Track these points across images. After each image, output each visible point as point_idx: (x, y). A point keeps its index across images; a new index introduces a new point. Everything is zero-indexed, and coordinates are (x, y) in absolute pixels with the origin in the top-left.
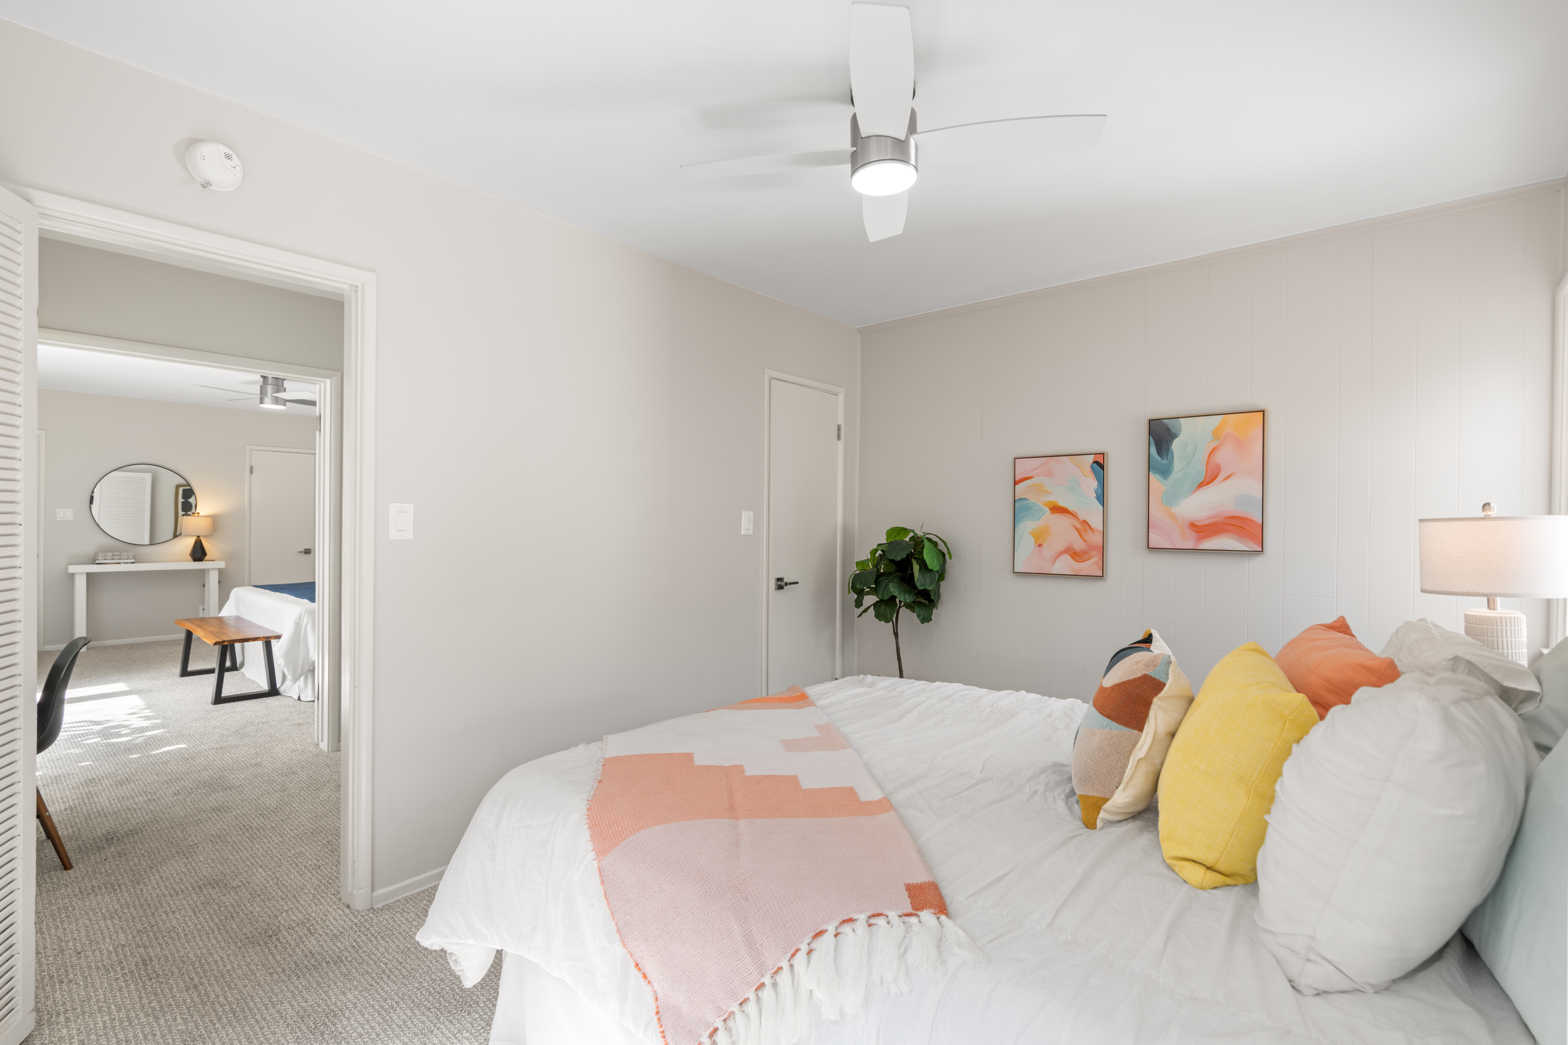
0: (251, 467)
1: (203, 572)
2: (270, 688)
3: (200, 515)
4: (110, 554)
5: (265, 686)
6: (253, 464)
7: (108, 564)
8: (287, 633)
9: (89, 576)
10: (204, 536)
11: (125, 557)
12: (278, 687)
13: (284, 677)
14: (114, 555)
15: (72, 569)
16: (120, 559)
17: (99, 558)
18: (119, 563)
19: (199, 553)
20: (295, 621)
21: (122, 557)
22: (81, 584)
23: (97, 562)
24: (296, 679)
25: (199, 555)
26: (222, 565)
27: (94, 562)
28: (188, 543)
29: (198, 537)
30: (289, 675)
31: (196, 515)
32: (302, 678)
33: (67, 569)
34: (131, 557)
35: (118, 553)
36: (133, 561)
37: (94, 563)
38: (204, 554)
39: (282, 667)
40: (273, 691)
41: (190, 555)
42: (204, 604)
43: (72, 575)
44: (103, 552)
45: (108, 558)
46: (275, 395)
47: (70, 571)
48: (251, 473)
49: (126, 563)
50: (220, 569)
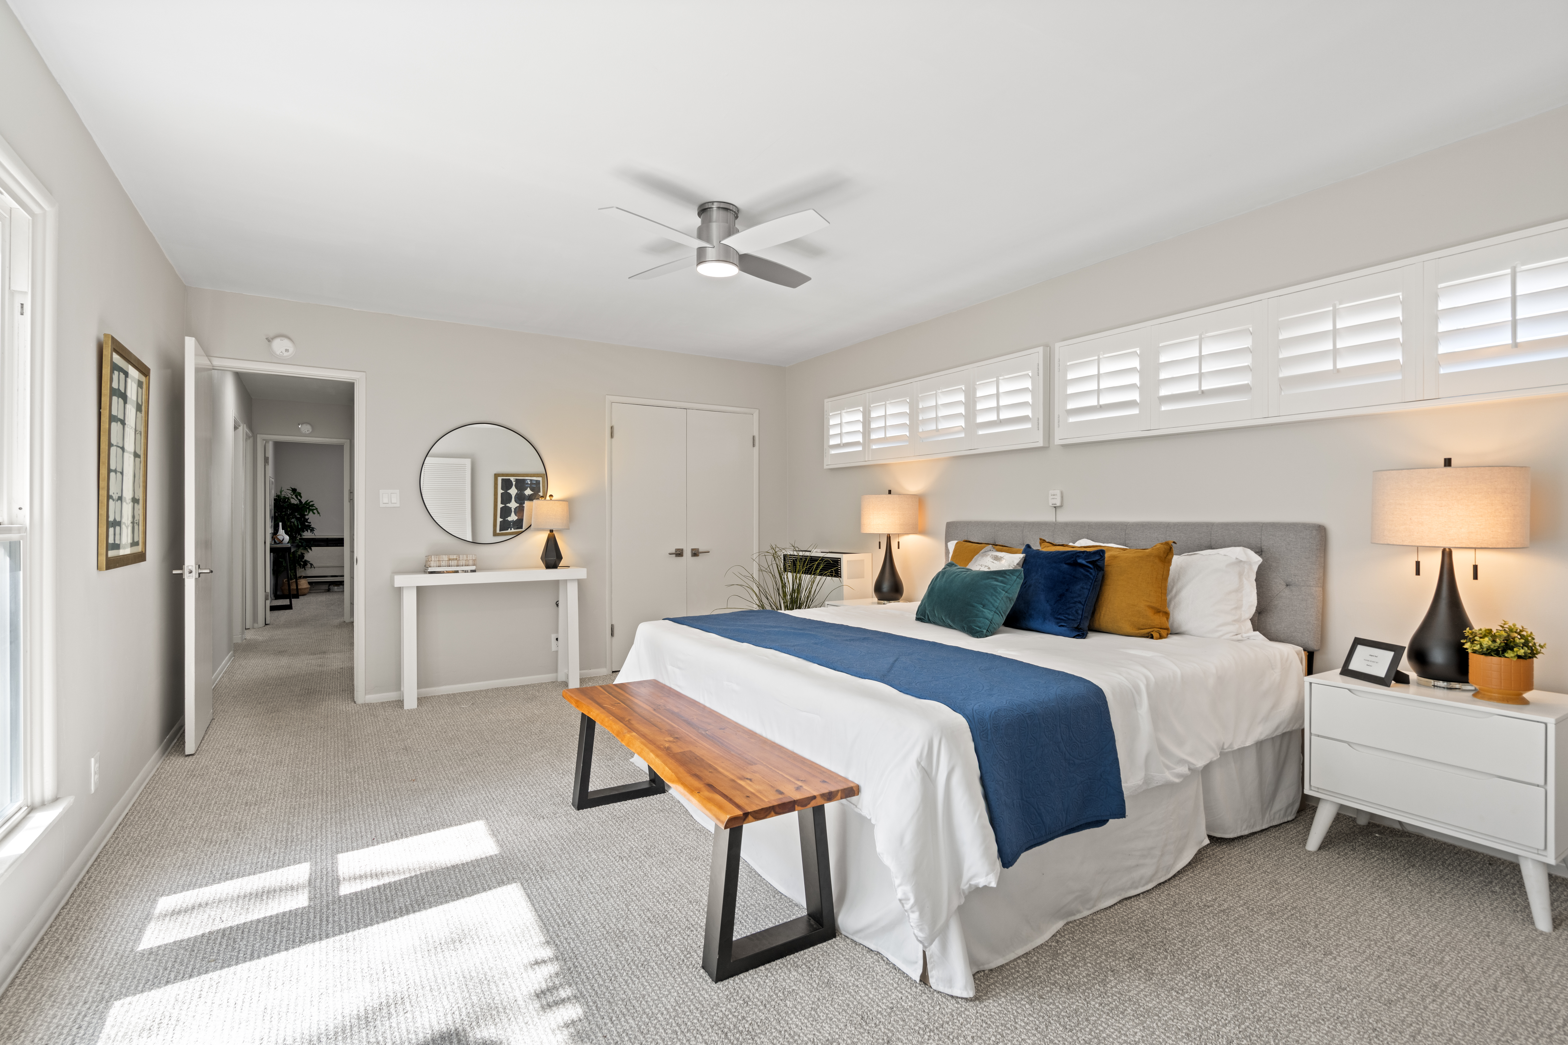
0: (612, 428)
1: (556, 584)
3: (553, 499)
4: (445, 558)
6: (613, 424)
7: (443, 572)
9: (420, 589)
10: (559, 531)
11: (464, 562)
14: (450, 560)
15: (400, 581)
16: (458, 566)
17: (432, 564)
18: (457, 572)
19: (552, 556)
21: (461, 563)
22: (410, 601)
23: (430, 570)
25: (553, 558)
26: (582, 573)
27: (426, 570)
28: (537, 540)
29: (551, 531)
31: (548, 498)
33: (392, 581)
34: (471, 562)
35: (455, 557)
36: (473, 568)
37: (425, 572)
38: (560, 557)
41: (542, 558)
42: (557, 632)
43: (400, 589)
44: (438, 554)
45: (443, 563)
46: (725, 242)
47: (397, 584)
48: (612, 436)
49: (466, 572)
50: (580, 582)
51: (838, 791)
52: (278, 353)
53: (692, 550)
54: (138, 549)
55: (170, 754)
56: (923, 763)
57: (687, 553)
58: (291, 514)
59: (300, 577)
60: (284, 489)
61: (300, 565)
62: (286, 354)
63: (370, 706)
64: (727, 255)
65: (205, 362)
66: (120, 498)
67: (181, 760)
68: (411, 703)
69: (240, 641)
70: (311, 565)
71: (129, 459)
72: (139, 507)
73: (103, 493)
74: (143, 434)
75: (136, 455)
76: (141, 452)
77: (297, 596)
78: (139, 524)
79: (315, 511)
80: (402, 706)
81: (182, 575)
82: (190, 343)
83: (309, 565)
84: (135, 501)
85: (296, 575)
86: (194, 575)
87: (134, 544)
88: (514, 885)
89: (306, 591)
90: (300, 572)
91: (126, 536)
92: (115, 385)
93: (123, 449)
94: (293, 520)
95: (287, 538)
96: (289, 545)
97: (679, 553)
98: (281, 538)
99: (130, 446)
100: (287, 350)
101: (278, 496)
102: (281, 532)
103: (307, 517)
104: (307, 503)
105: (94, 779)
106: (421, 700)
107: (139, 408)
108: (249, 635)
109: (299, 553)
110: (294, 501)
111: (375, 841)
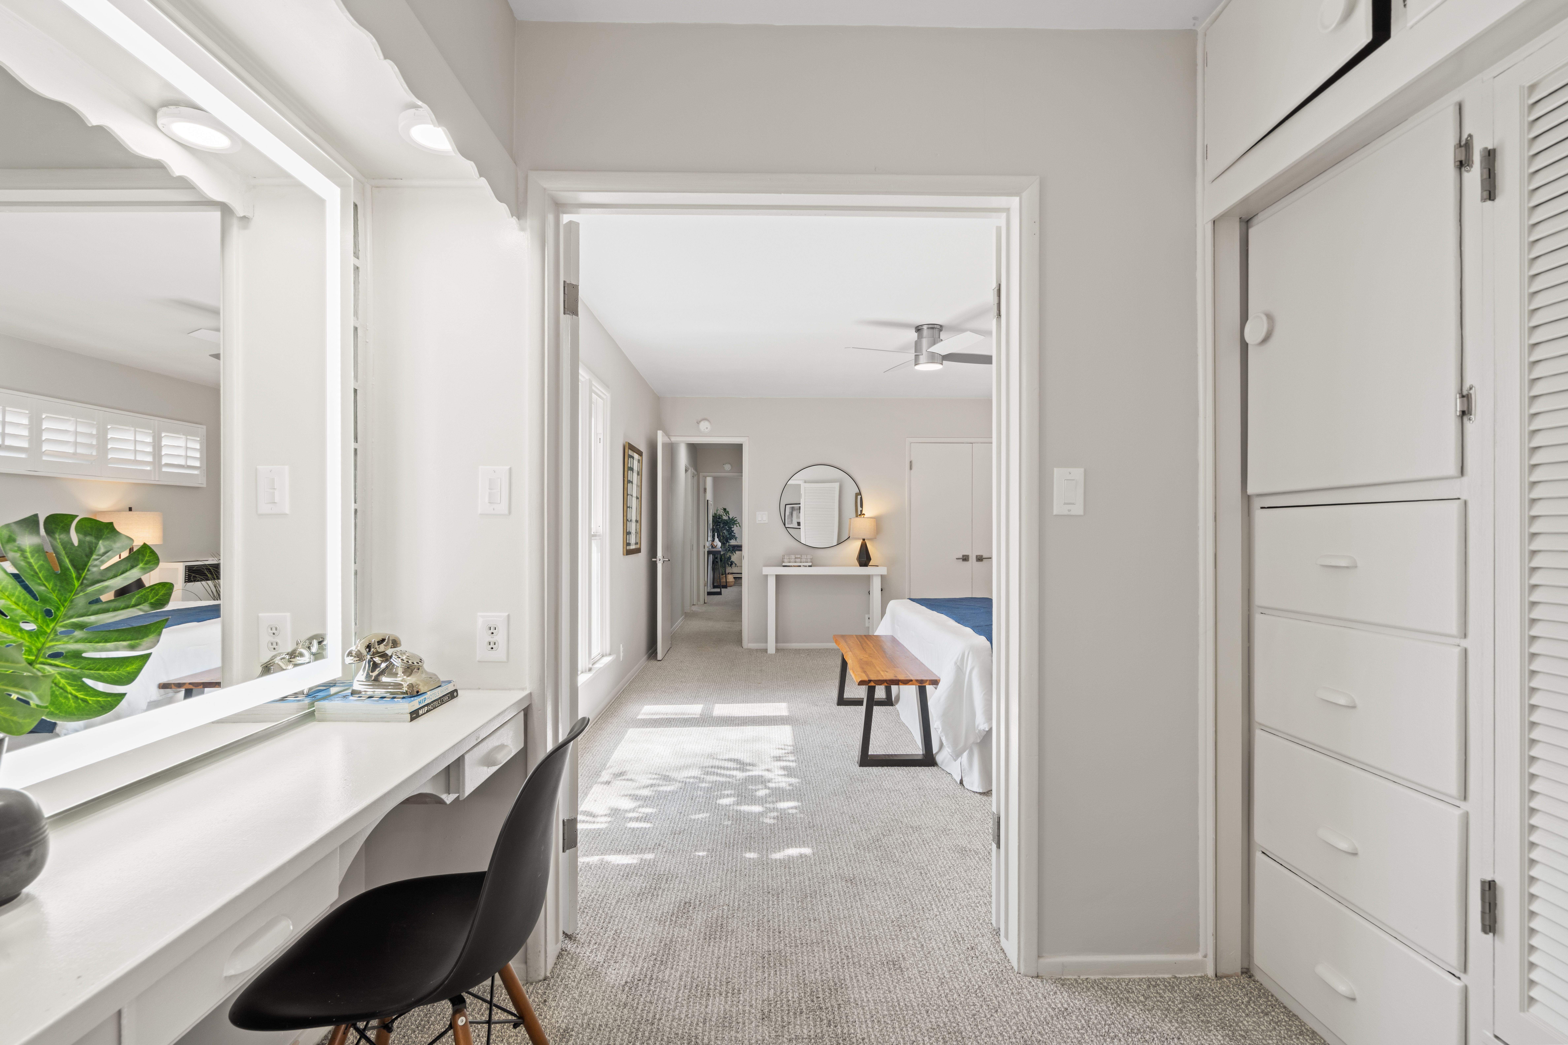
0: (911, 462)
1: (868, 578)
2: (924, 752)
3: (865, 516)
4: (793, 557)
5: (917, 749)
6: (912, 459)
7: (791, 566)
8: (946, 679)
9: (778, 578)
10: (869, 539)
11: (805, 560)
12: (934, 752)
13: (941, 746)
14: (797, 558)
15: (766, 571)
16: (801, 562)
17: (786, 560)
18: (800, 566)
19: (864, 558)
20: (956, 663)
21: (803, 560)
22: (772, 584)
23: (784, 564)
24: (957, 755)
26: (883, 571)
27: (781, 564)
28: (854, 547)
29: (864, 540)
30: (948, 747)
31: (862, 517)
32: (965, 755)
33: (762, 571)
34: (809, 560)
35: (799, 556)
36: (810, 564)
38: (869, 558)
39: (939, 732)
40: (928, 760)
41: (857, 559)
42: (869, 614)
43: (766, 576)
44: (789, 554)
45: (792, 560)
46: (930, 350)
47: (764, 573)
48: (911, 469)
49: (805, 566)
50: (882, 576)
51: (927, 680)
52: (702, 430)
53: (977, 556)
54: (638, 546)
55: (651, 659)
56: (958, 664)
57: (973, 559)
58: (723, 527)
59: (728, 573)
60: (719, 509)
61: (728, 564)
62: (706, 430)
63: (750, 651)
64: (933, 358)
65: (667, 440)
66: (631, 521)
67: (656, 662)
68: (771, 649)
69: (689, 611)
70: (736, 564)
71: (634, 500)
72: (638, 524)
73: (625, 518)
74: (640, 487)
75: (637, 498)
76: (639, 496)
77: (725, 587)
78: (638, 533)
79: (738, 525)
80: (767, 652)
81: (656, 561)
82: (660, 433)
83: (734, 565)
84: (637, 521)
85: (725, 572)
86: (661, 562)
87: (636, 544)
88: (788, 726)
89: (732, 584)
90: (729, 570)
91: (633, 539)
92: (629, 466)
93: (632, 495)
94: (724, 531)
95: (719, 544)
96: (720, 549)
97: (965, 558)
98: (715, 544)
99: (635, 495)
100: (707, 428)
101: (715, 514)
102: (717, 540)
103: (733, 529)
104: (733, 519)
105: (622, 654)
106: (777, 650)
107: (638, 474)
108: (694, 608)
109: (728, 556)
110: (725, 518)
111: (733, 702)
